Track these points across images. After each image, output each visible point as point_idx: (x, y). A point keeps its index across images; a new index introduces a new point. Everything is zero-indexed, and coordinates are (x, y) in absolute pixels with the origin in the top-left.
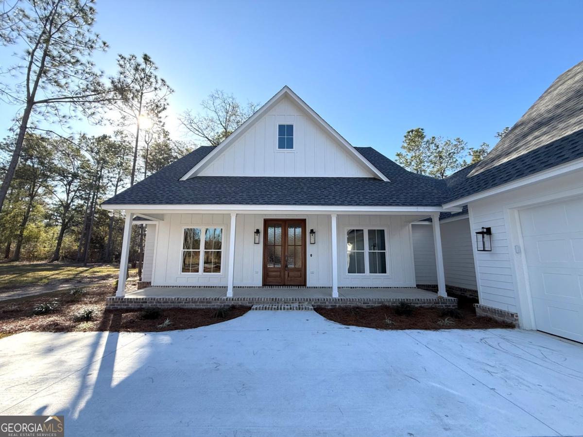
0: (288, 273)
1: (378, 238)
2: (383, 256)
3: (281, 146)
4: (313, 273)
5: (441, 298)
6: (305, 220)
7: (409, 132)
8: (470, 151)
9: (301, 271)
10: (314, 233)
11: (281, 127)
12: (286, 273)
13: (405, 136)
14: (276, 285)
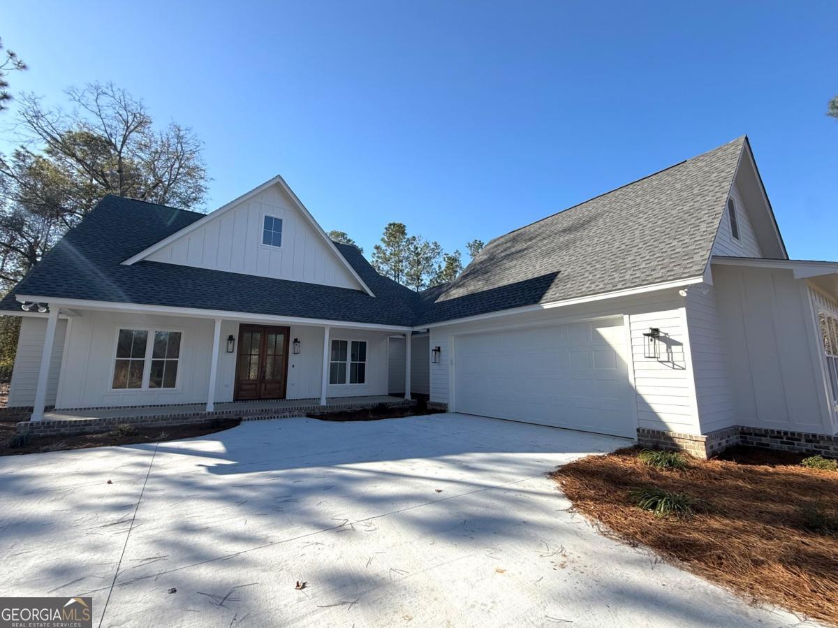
0: (266, 386)
1: (360, 350)
2: (362, 367)
3: (266, 241)
4: (293, 385)
5: (407, 400)
6: (289, 328)
7: (390, 225)
8: (445, 256)
9: (280, 383)
10: (299, 342)
11: (268, 220)
12: (263, 385)
13: (386, 229)
14: (251, 400)
